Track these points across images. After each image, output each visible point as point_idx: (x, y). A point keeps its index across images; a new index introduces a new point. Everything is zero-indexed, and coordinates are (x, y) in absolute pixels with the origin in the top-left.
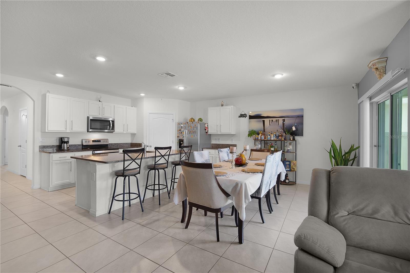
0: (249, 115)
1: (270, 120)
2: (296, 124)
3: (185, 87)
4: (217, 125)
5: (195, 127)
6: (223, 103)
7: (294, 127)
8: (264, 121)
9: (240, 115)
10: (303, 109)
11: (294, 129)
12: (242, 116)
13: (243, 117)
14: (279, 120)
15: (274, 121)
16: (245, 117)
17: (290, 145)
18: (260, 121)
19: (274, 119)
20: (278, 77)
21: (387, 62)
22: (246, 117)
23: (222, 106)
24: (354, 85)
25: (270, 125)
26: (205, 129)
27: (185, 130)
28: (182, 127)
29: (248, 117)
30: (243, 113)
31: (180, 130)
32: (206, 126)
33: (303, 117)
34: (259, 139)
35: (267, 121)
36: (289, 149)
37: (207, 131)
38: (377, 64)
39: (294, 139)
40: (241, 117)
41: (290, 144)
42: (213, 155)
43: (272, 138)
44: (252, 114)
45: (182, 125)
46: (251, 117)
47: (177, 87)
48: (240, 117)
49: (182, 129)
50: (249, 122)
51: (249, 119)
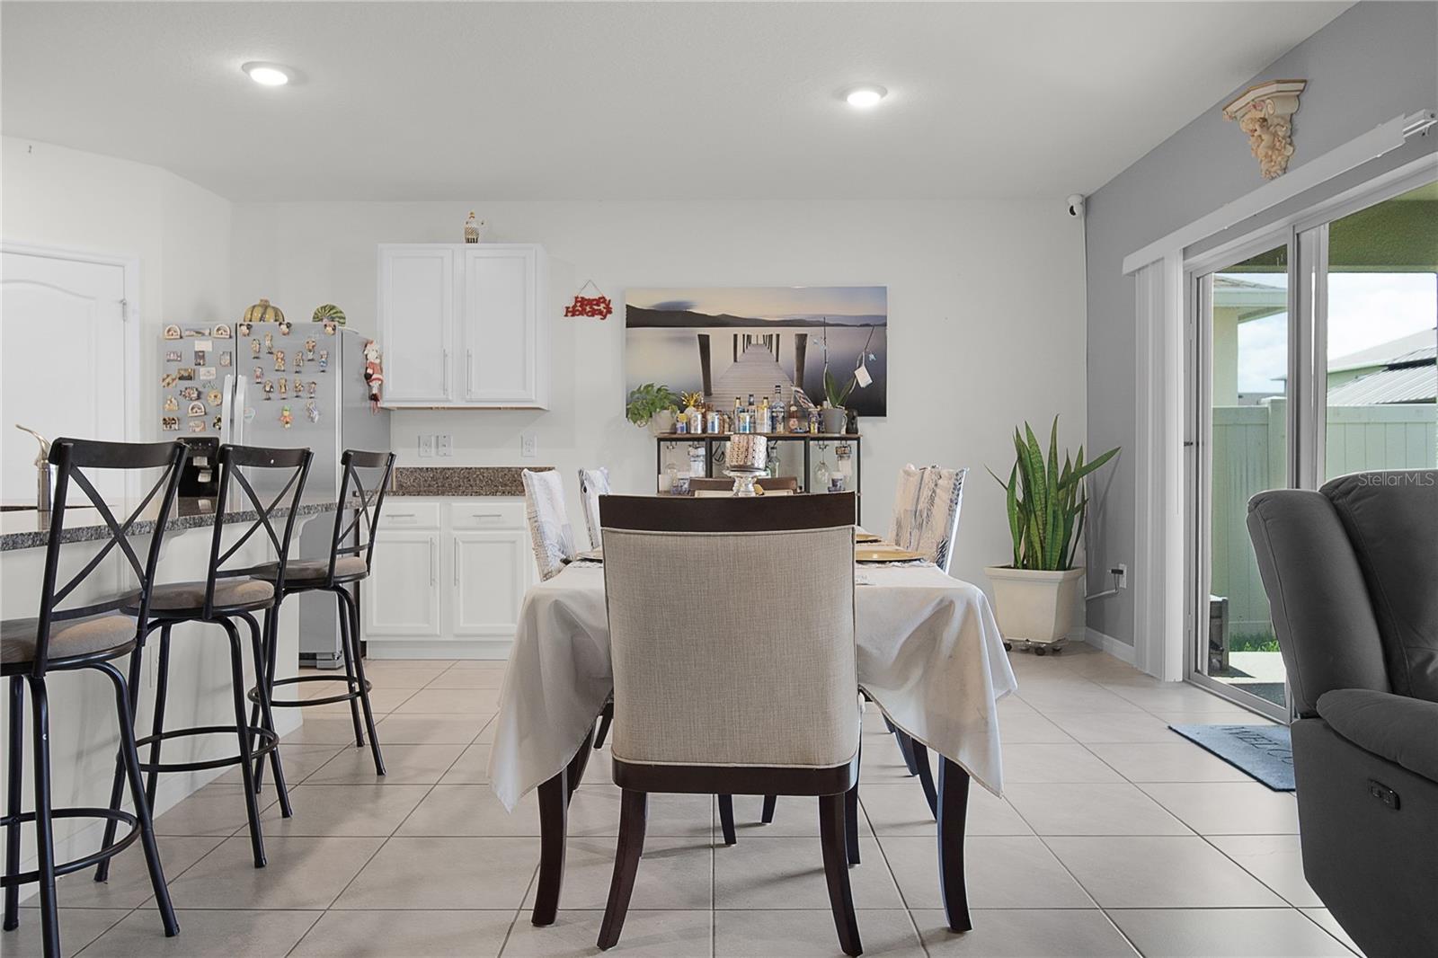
0: (627, 306)
1: (735, 336)
2: (872, 357)
3: (299, 77)
4: (445, 356)
5: (310, 356)
6: (474, 225)
7: (863, 368)
8: (704, 343)
9: (571, 304)
10: (885, 288)
11: (863, 378)
12: (587, 307)
13: (593, 315)
14: (778, 336)
15: (754, 341)
16: (600, 313)
17: (841, 457)
18: (683, 340)
19: (757, 333)
20: (864, 101)
21: (1303, 98)
22: (608, 316)
23: (468, 241)
24: (1075, 202)
25: (735, 361)
26: (368, 377)
27: (229, 380)
28: (203, 357)
29: (618, 316)
30: (591, 294)
31: (190, 378)
32: (372, 357)
33: (885, 325)
34: (696, 429)
35: (720, 339)
36: (837, 476)
37: (375, 385)
38: (1268, 101)
39: (852, 431)
40: (581, 313)
41: (842, 455)
42: (435, 528)
43: (762, 424)
44: (643, 302)
45: (203, 345)
46: (637, 318)
47: (236, 64)
48: (571, 312)
49: (202, 370)
50: (628, 340)
51: (628, 326)
